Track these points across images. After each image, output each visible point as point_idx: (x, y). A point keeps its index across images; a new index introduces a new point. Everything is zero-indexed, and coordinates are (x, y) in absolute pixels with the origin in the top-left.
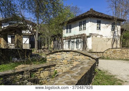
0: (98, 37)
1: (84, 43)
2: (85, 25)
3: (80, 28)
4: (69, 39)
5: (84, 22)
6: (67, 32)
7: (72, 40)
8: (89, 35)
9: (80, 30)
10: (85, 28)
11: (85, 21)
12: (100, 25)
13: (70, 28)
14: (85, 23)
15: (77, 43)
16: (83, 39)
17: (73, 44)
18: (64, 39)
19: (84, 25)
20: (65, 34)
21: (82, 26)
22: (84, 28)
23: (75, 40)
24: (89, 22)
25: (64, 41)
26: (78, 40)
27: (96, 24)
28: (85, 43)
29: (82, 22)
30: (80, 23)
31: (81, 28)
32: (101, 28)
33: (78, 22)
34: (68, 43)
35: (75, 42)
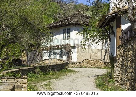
1: (68, 55)
2: (70, 33)
3: (64, 37)
4: (51, 50)
5: (68, 29)
9: (64, 39)
10: (70, 36)
11: (70, 29)
14: (69, 31)
15: (61, 55)
17: (55, 55)
18: (43, 50)
19: (68, 34)
21: (67, 34)
22: (68, 37)
24: (74, 31)
25: (44, 52)
26: (62, 52)
29: (66, 30)
30: (64, 30)
31: (66, 37)
33: (61, 29)
34: (48, 55)
35: (59, 54)
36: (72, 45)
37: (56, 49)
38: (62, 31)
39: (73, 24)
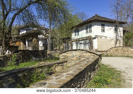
0: (102, 38)
2: (91, 28)
4: (78, 41)
5: (90, 26)
6: (75, 35)
7: (80, 42)
8: (94, 37)
9: (86, 33)
11: (91, 25)
12: (104, 27)
13: (78, 32)
15: (85, 44)
16: (89, 40)
17: (80, 45)
21: (89, 29)
22: (90, 31)
23: (83, 42)
25: (73, 43)
26: (86, 42)
27: (101, 26)
28: (91, 44)
29: (88, 26)
30: (86, 27)
31: (88, 31)
32: (105, 30)
33: (85, 26)
34: (76, 45)
36: (93, 36)
37: (81, 40)
38: (85, 27)
39: (94, 21)
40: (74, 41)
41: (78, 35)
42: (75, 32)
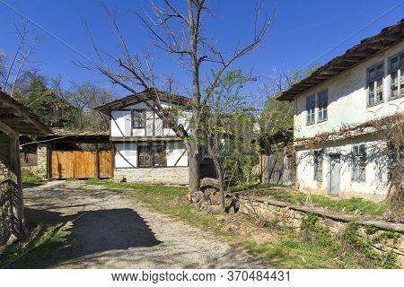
3: (371, 96)
4: (320, 146)
6: (310, 121)
7: (333, 150)
13: (324, 104)
15: (360, 158)
17: (333, 162)
18: (298, 148)
20: (304, 127)
23: (347, 149)
25: (300, 153)
26: (363, 149)
29: (381, 66)
31: (380, 94)
33: (361, 71)
34: (313, 161)
35: (347, 156)
37: (339, 143)
38: (365, 76)
40: (302, 148)
41: (324, 117)
42: (310, 107)
